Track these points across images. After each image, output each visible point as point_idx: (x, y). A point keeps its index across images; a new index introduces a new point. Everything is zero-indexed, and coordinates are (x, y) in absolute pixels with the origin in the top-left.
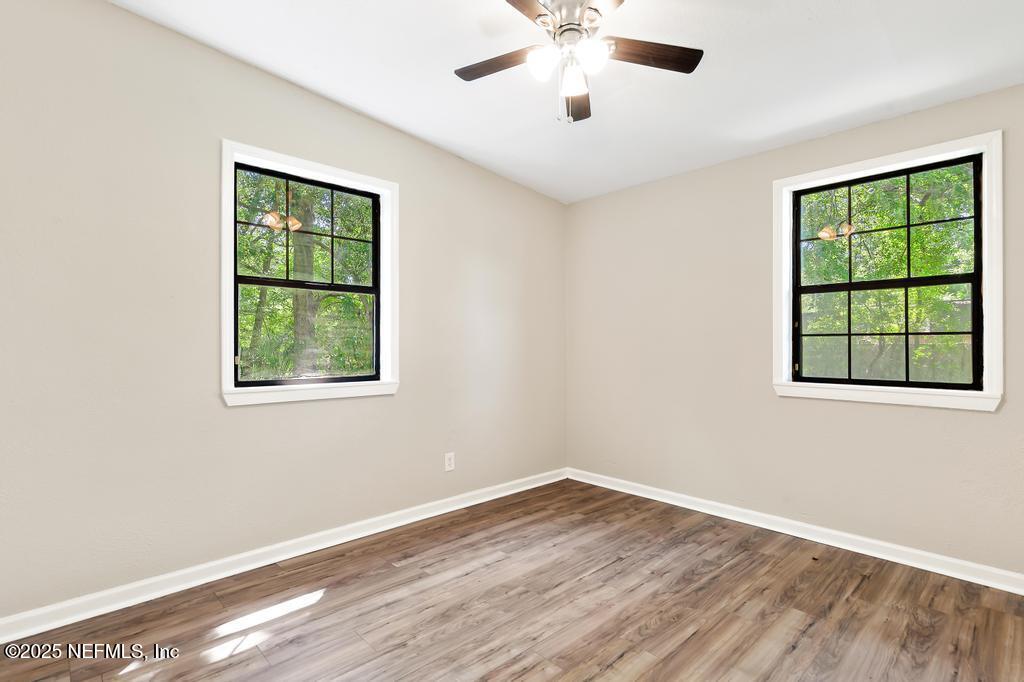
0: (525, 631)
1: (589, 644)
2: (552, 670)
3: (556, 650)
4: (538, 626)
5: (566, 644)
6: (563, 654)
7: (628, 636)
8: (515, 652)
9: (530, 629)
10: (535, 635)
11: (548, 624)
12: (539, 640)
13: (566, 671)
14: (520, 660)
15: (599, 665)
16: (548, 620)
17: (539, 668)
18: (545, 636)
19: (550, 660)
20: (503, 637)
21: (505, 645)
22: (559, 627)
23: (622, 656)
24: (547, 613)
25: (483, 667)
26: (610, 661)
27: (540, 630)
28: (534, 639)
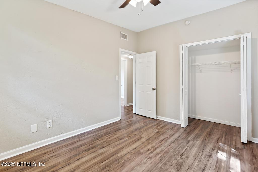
0: (152, 161)
1: (134, 158)
2: (142, 151)
3: (142, 156)
4: (149, 163)
5: (140, 157)
6: (140, 155)
7: (123, 161)
8: (152, 155)
9: (151, 161)
10: (149, 159)
11: (146, 163)
12: (147, 158)
13: (139, 151)
14: (150, 153)
15: (131, 152)
16: (147, 165)
17: (145, 151)
18: (146, 159)
19: (143, 153)
20: (157, 159)
21: (155, 156)
22: (143, 162)
23: (126, 155)
24: (148, 168)
25: (158, 151)
26: (129, 153)
27: (148, 161)
28: (148, 158)
